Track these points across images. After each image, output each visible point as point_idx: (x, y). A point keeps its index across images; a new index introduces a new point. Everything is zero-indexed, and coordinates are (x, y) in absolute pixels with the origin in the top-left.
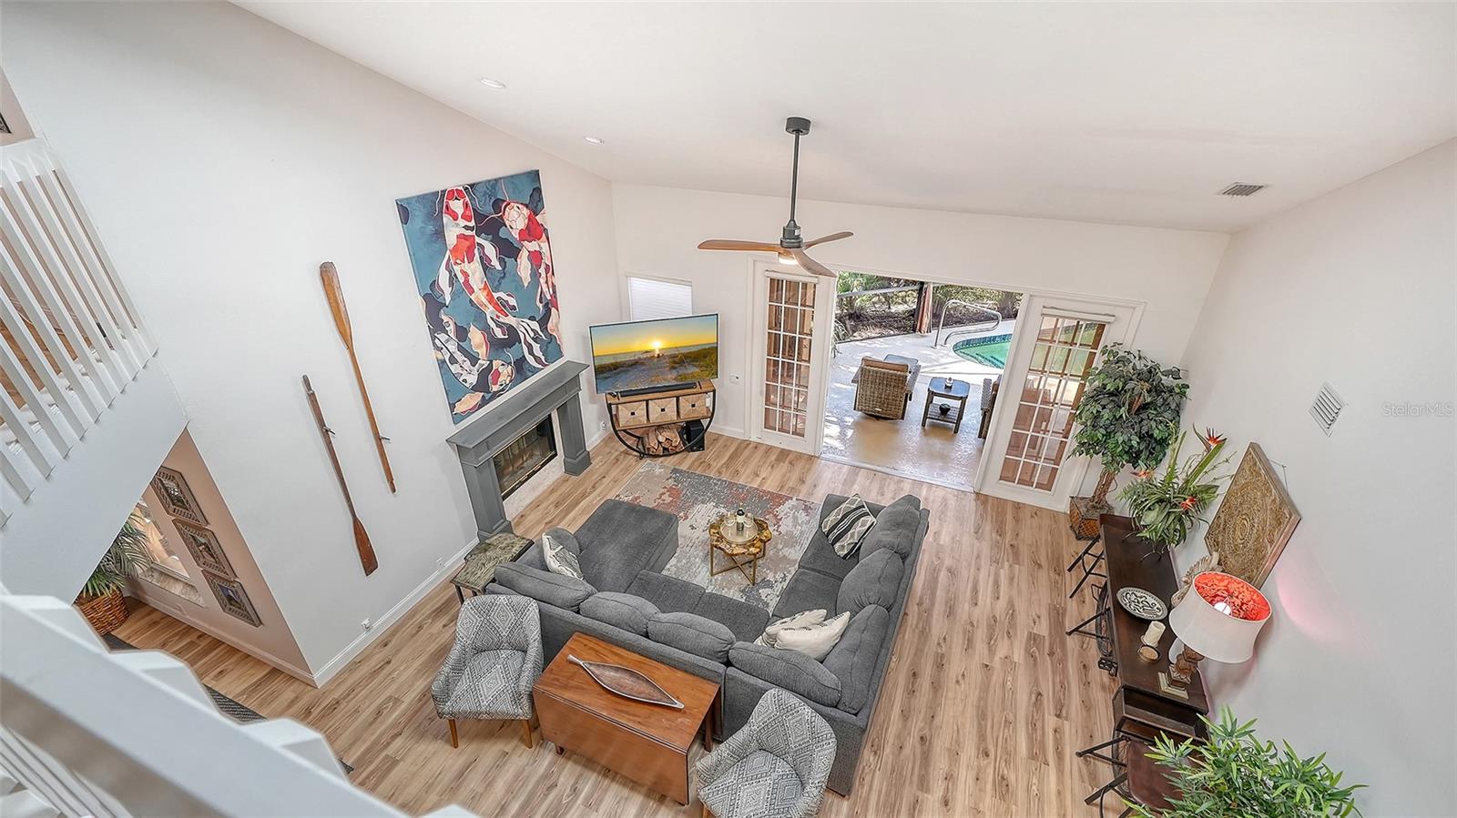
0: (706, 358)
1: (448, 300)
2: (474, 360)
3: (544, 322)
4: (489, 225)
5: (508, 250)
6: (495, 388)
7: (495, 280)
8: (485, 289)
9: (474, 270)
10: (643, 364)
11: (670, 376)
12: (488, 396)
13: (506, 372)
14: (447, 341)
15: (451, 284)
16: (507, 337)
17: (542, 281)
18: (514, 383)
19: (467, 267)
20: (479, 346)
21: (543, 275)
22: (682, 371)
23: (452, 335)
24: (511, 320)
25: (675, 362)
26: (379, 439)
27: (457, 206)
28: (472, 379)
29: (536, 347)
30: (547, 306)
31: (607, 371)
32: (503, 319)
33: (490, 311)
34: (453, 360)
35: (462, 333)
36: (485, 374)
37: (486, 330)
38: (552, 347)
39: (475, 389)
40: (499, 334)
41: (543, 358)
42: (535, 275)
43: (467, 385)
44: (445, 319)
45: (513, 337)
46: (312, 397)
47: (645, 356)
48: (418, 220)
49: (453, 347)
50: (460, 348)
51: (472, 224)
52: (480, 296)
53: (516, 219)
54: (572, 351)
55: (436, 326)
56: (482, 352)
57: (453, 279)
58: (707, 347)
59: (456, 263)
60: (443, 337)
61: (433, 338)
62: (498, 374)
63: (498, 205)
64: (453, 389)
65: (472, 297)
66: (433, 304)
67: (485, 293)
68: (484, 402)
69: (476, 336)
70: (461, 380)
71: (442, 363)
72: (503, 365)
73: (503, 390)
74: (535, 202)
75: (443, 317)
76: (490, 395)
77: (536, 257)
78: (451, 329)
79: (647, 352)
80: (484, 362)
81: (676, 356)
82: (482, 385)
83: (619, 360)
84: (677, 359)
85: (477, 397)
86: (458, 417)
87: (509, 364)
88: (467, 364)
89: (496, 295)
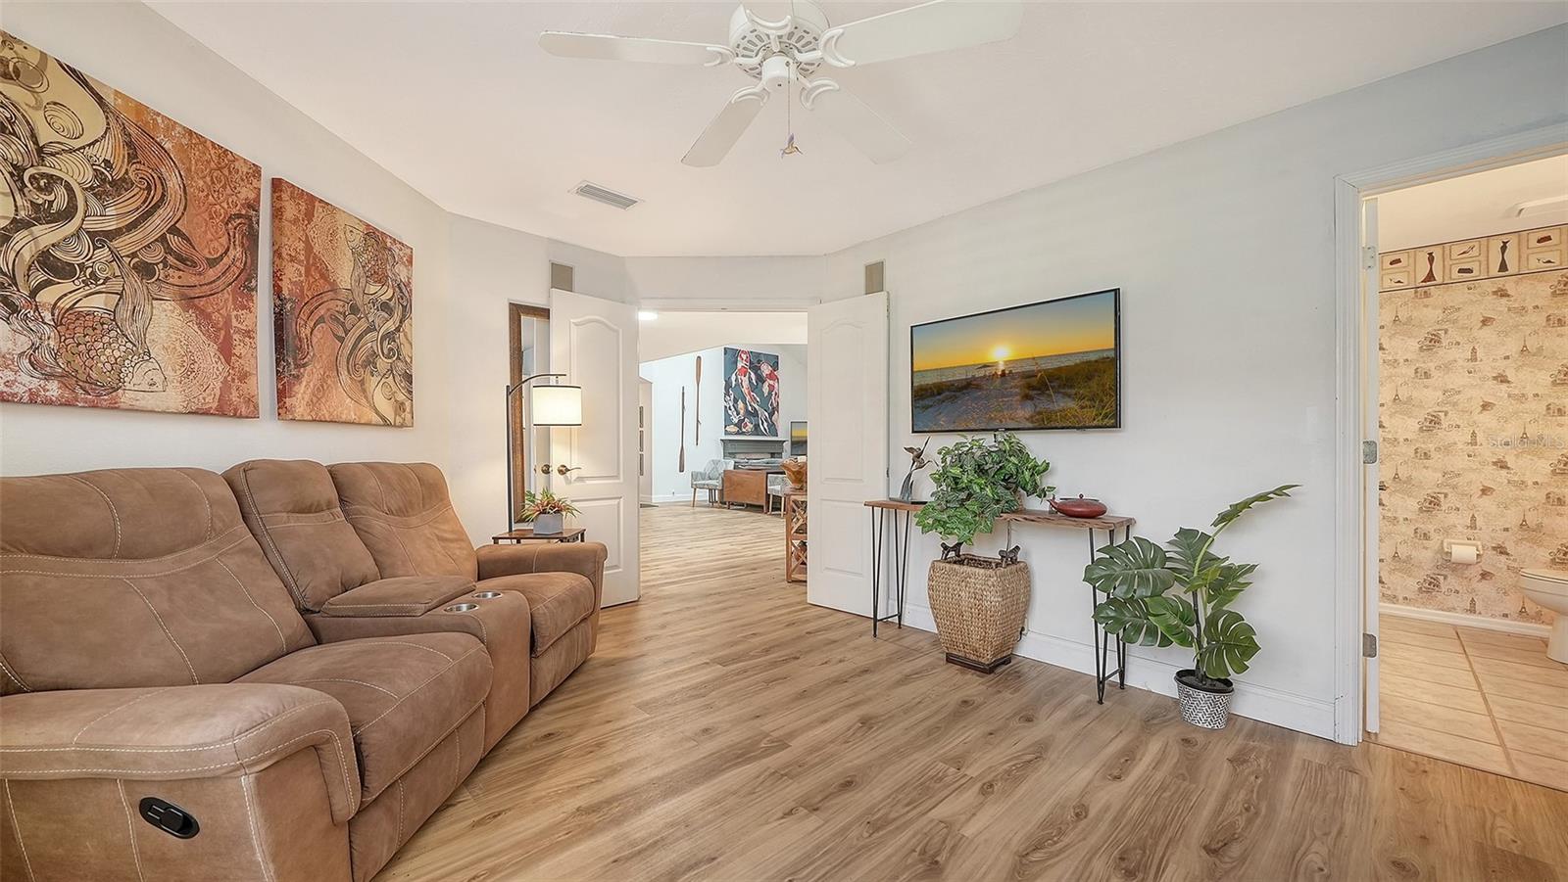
1: (733, 385)
2: (738, 413)
3: (771, 415)
4: (756, 369)
5: (761, 379)
6: (744, 430)
7: (753, 388)
9: (745, 380)
13: (750, 426)
14: (729, 401)
17: (773, 398)
21: (774, 395)
23: (731, 400)
26: (698, 421)
27: (744, 357)
28: (736, 420)
29: (765, 424)
30: (773, 408)
32: (753, 404)
33: (748, 398)
34: (729, 409)
36: (741, 421)
38: (773, 429)
39: (736, 425)
41: (768, 431)
42: (770, 393)
43: (733, 423)
44: (730, 393)
45: (755, 414)
46: (683, 394)
48: (730, 355)
49: (731, 404)
50: (732, 406)
51: (748, 364)
52: (745, 390)
53: (766, 369)
54: (783, 435)
55: (727, 394)
56: (742, 412)
60: (727, 399)
61: (725, 397)
62: (746, 425)
63: (759, 362)
64: (728, 421)
65: (742, 390)
66: (728, 386)
68: (737, 433)
69: (740, 404)
71: (726, 407)
74: (775, 366)
75: (730, 391)
77: (771, 387)
78: (732, 397)
82: (739, 425)
85: (736, 429)
86: (727, 433)
87: (752, 424)
88: (735, 413)
89: (752, 393)
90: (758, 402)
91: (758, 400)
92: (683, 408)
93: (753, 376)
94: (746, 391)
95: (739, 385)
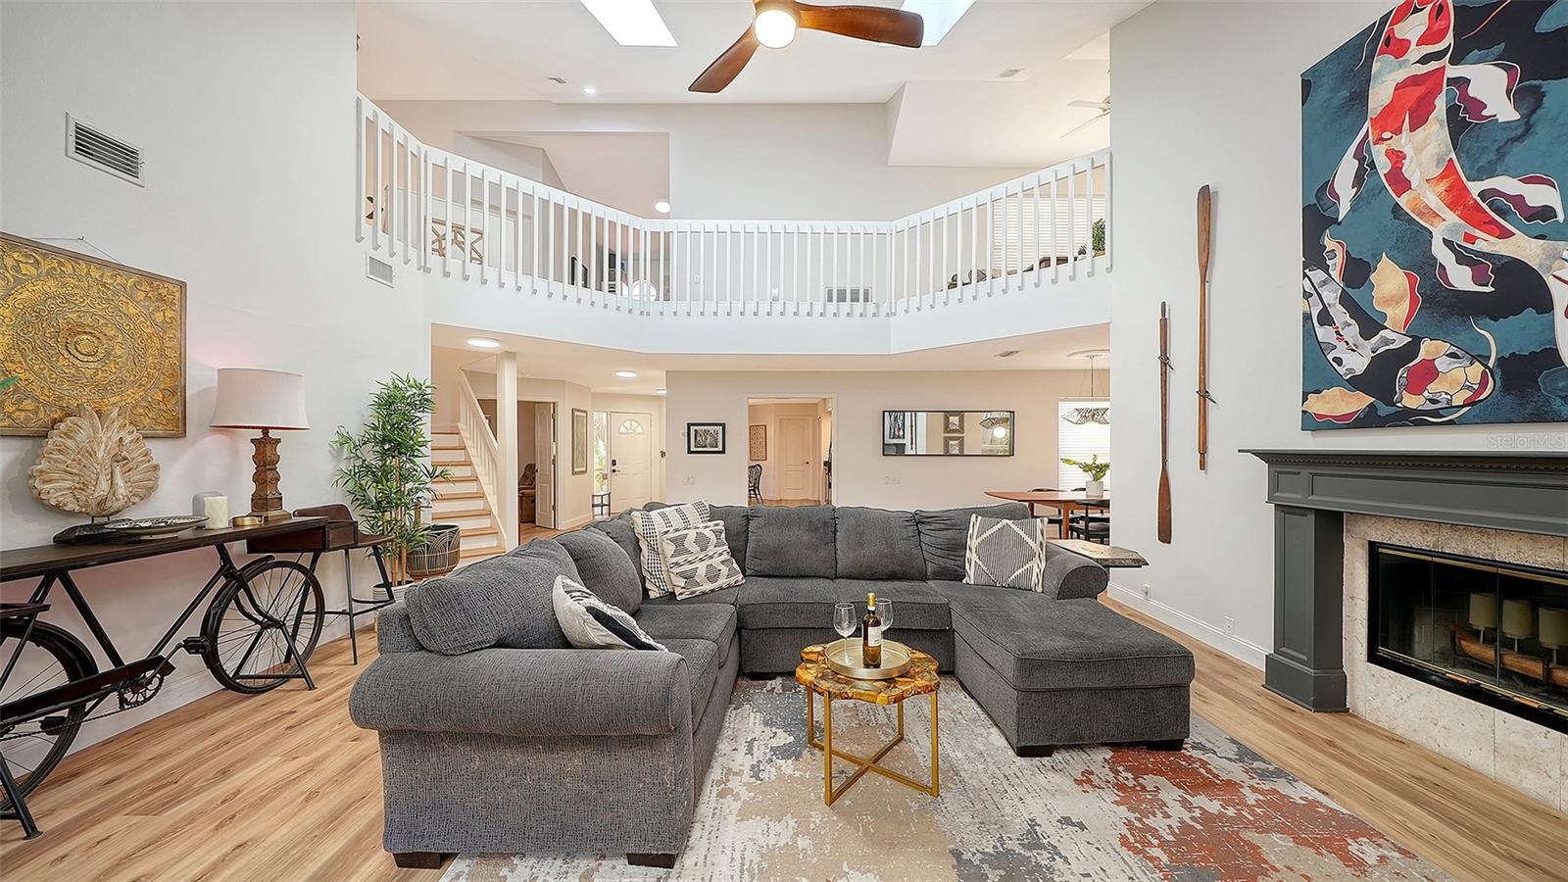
1: (1344, 209)
2: (1370, 325)
6: (1411, 401)
7: (1489, 148)
8: (1442, 177)
9: (1424, 142)
12: (1384, 410)
14: (1324, 283)
15: (1359, 180)
16: (1489, 289)
18: (1480, 413)
19: (1405, 141)
20: (1395, 300)
23: (1335, 274)
24: (1523, 247)
26: (1203, 395)
28: (1357, 362)
32: (1486, 243)
33: (1445, 225)
34: (1325, 318)
35: (1358, 272)
37: (1422, 267)
39: (1356, 383)
40: (1461, 278)
43: (1341, 370)
44: (1329, 243)
45: (1515, 291)
46: (1163, 323)
49: (1331, 295)
50: (1345, 300)
51: (1447, 46)
55: (1314, 257)
56: (1398, 313)
57: (1365, 168)
59: (1380, 140)
60: (1318, 275)
62: (1429, 372)
64: (1318, 372)
65: (1403, 201)
66: (1317, 218)
67: (1443, 187)
68: (1367, 420)
69: (1390, 283)
70: (1330, 357)
71: (1307, 317)
72: (1453, 355)
73: (1435, 413)
75: (1325, 241)
76: (1391, 410)
78: (1336, 265)
80: (1394, 336)
82: (1379, 379)
85: (1360, 402)
86: (1312, 423)
87: (1483, 359)
88: (1352, 331)
89: (1475, 188)
90: (1547, 213)
91: (1539, 196)
92: (1165, 361)
94: (1433, 199)
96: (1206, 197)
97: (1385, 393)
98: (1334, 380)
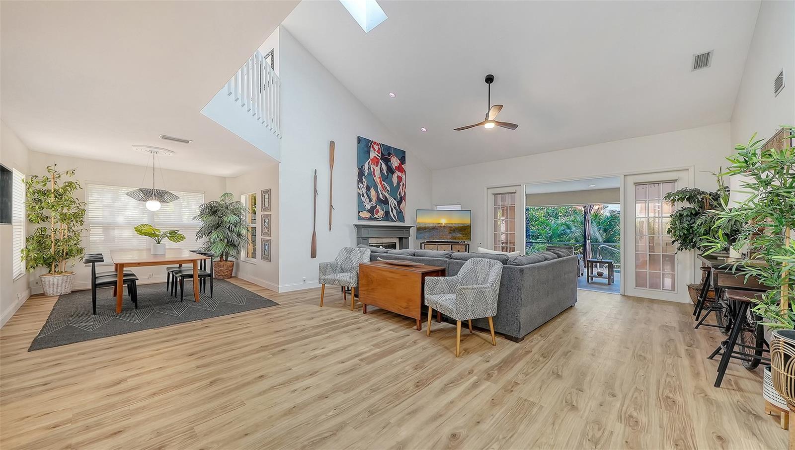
0: (465, 231)
1: (366, 174)
2: (370, 200)
3: (399, 203)
4: (387, 161)
5: (391, 171)
6: (376, 216)
7: (384, 178)
8: (379, 178)
9: (377, 170)
10: (437, 229)
11: (448, 237)
12: (372, 217)
13: (381, 213)
14: (363, 188)
15: (368, 170)
16: (384, 200)
17: (401, 188)
18: (383, 219)
19: (375, 168)
20: (373, 197)
21: (402, 186)
22: (454, 235)
23: (365, 187)
24: (387, 195)
25: (451, 230)
26: (331, 206)
27: (376, 147)
28: (368, 207)
29: (395, 211)
30: (401, 198)
31: (421, 230)
32: (383, 192)
33: (380, 186)
34: (363, 195)
35: (368, 188)
36: (373, 208)
37: (377, 192)
38: (401, 216)
39: (368, 211)
40: (381, 197)
41: (397, 217)
43: (366, 208)
44: (364, 180)
45: (386, 202)
46: (315, 177)
47: (438, 225)
48: (363, 144)
49: (364, 191)
50: (367, 193)
51: (380, 155)
52: (377, 179)
53: (395, 162)
54: (409, 221)
55: (360, 181)
56: (374, 199)
57: (369, 168)
58: (466, 225)
59: (372, 164)
60: (361, 185)
61: (358, 184)
62: (377, 212)
63: (389, 154)
64: (361, 207)
65: (375, 178)
66: (361, 174)
67: (379, 180)
68: (370, 219)
69: (373, 192)
70: (364, 205)
71: (359, 194)
72: (381, 209)
73: (378, 218)
74: (403, 160)
75: (363, 178)
77: (400, 179)
78: (365, 184)
79: (439, 224)
80: (374, 203)
81: (451, 227)
82: (372, 210)
83: (427, 226)
84: (452, 229)
85: (368, 215)
86: (360, 218)
87: (383, 210)
88: (368, 200)
89: (383, 183)
90: (388, 191)
91: (389, 189)
93: (384, 167)
95: (372, 174)
96: (332, 144)
97: (373, 215)
98: (365, 210)
